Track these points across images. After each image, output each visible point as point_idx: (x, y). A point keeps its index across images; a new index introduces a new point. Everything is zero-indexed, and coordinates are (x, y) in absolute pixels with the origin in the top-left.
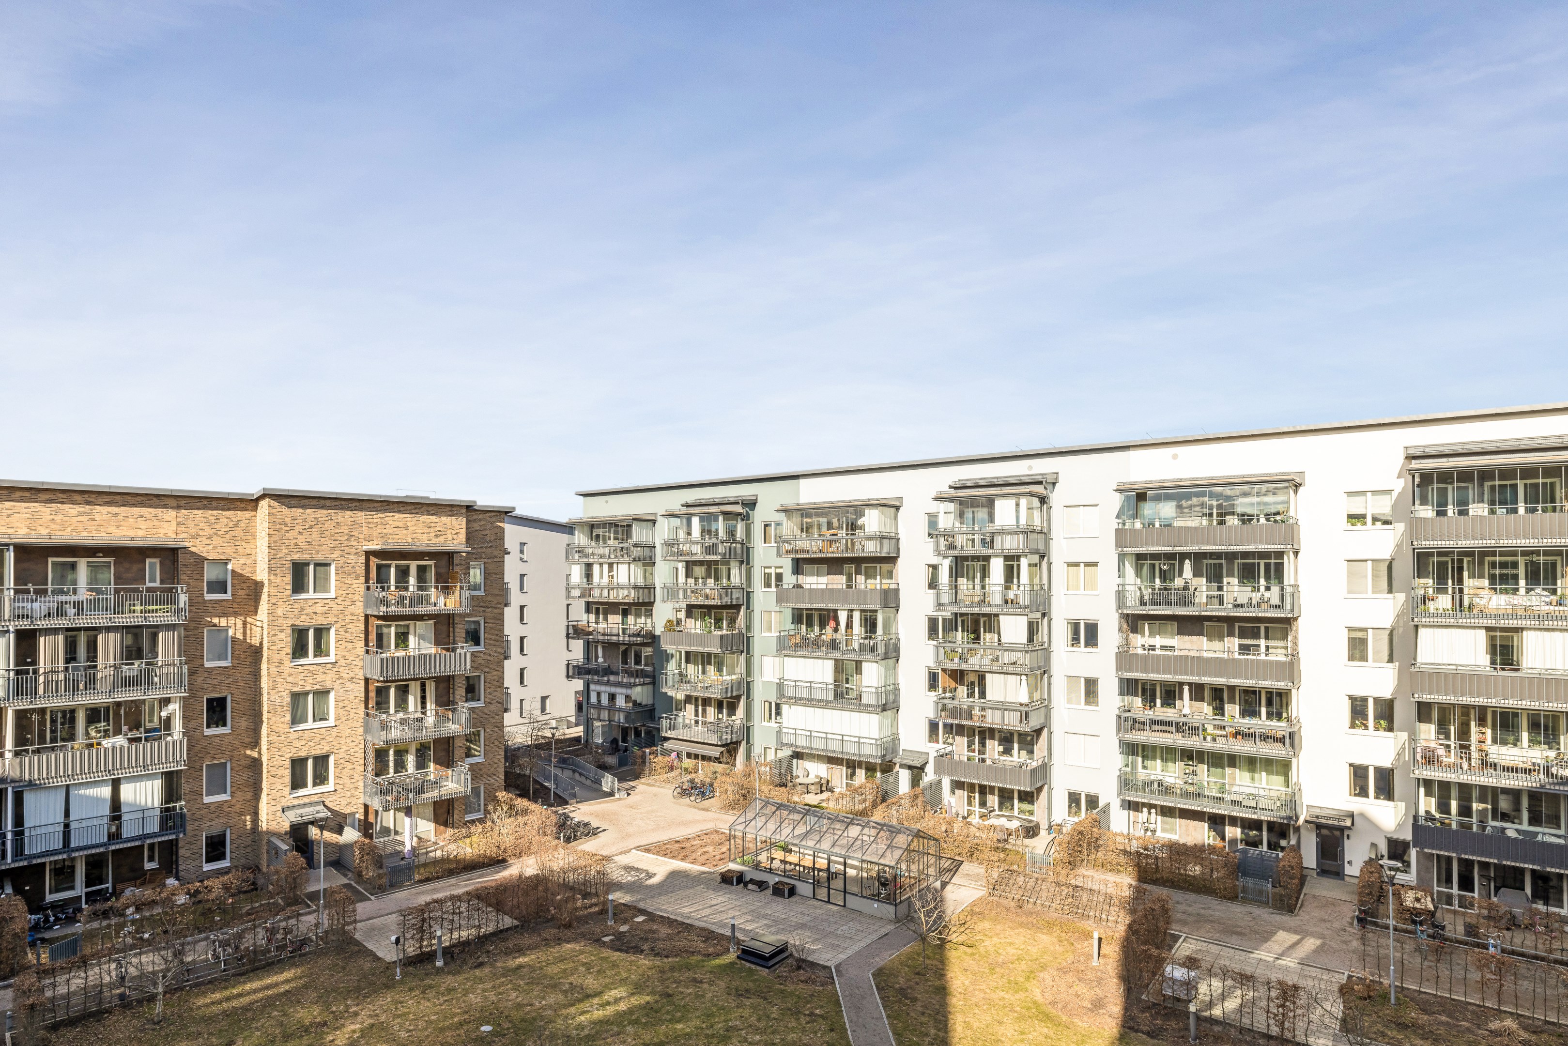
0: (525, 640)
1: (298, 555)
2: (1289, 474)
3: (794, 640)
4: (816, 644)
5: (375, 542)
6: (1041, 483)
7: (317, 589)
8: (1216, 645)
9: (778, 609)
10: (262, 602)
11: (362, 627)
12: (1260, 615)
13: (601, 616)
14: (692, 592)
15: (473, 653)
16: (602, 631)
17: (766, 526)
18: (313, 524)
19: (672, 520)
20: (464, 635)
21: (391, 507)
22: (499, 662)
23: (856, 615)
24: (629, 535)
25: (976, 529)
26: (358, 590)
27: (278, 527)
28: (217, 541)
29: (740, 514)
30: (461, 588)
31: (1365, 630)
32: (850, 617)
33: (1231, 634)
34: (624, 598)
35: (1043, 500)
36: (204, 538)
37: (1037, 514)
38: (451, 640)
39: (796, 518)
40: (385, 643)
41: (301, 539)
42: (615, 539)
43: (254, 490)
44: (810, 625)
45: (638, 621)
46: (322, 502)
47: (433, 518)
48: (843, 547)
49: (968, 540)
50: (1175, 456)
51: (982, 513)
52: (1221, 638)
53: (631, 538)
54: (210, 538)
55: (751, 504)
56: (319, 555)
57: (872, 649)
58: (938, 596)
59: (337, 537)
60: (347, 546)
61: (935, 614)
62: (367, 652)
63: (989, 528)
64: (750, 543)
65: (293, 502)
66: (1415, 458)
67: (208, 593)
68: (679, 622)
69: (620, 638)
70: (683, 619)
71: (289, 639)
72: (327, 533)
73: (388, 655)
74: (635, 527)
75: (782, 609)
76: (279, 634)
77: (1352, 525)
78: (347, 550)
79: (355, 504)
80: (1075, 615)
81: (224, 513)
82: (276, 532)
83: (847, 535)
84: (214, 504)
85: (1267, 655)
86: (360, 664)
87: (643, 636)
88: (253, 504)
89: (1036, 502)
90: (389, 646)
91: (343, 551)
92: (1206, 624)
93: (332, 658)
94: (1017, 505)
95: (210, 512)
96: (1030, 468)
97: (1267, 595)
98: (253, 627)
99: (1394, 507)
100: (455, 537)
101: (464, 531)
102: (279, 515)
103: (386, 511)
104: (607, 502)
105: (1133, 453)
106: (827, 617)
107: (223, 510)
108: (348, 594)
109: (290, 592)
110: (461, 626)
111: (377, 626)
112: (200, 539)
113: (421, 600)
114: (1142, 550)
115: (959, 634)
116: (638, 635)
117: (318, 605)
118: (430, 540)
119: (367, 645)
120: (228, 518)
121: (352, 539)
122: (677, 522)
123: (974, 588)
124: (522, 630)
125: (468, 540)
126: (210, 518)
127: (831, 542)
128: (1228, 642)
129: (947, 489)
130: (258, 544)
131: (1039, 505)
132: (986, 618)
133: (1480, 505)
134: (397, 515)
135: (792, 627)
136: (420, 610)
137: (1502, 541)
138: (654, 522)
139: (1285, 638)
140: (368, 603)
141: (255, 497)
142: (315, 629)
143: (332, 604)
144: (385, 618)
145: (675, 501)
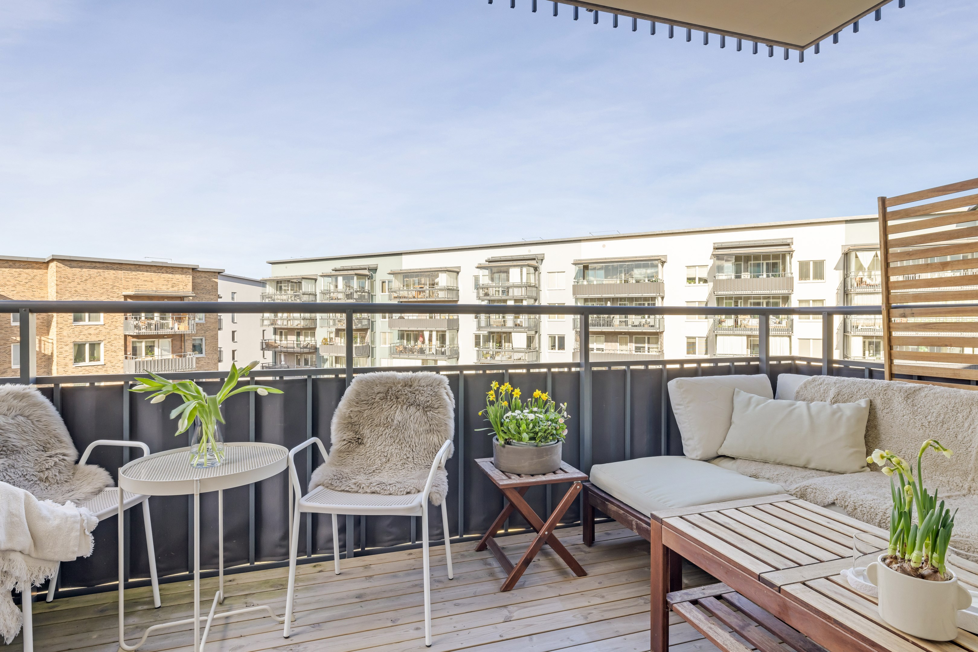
0: (236, 352)
1: (77, 298)
2: (658, 256)
3: (398, 349)
4: (412, 351)
5: (131, 290)
6: (534, 259)
7: (91, 319)
8: (624, 347)
9: (389, 331)
10: (52, 327)
11: (122, 342)
12: (644, 331)
13: (283, 337)
14: (338, 321)
15: (197, 358)
16: (284, 346)
17: (383, 282)
18: (87, 278)
19: (326, 278)
20: (191, 347)
21: (141, 268)
22: (216, 364)
23: (434, 334)
24: (300, 288)
25: (500, 284)
26: (119, 319)
27: (63, 279)
28: (19, 288)
29: (367, 275)
30: (189, 318)
31: (694, 338)
32: (431, 336)
33: (631, 341)
34: (297, 325)
35: (536, 269)
36: (10, 286)
37: (532, 277)
38: (183, 351)
39: (400, 277)
40: (138, 352)
41: (79, 288)
42: (291, 290)
43: (47, 256)
44: (408, 340)
45: (306, 339)
46: (94, 265)
47: (170, 276)
48: (427, 295)
49: (496, 291)
50: (604, 246)
51: (503, 275)
52: (626, 344)
53: (301, 289)
54: (14, 286)
55: (374, 270)
56: (92, 298)
57: (443, 353)
58: (479, 322)
59: (104, 286)
60: (111, 292)
61: (477, 332)
62: (126, 358)
63: (507, 284)
64: (373, 292)
65: (74, 264)
66: (717, 249)
67: (13, 322)
68: (331, 339)
69: (295, 350)
70: (334, 338)
71: (72, 350)
72: (97, 284)
73: (140, 360)
74: (304, 283)
75: (392, 331)
76: (65, 347)
77: (689, 283)
78: (111, 295)
79: (117, 266)
80: (553, 333)
81: (24, 270)
82: (61, 283)
83: (429, 288)
84: (17, 264)
85: (649, 352)
86: (122, 365)
87: (309, 348)
88: (45, 265)
89: (532, 270)
90: (141, 354)
91: (108, 295)
92: (619, 336)
93: (102, 362)
94: (521, 271)
95: (14, 270)
96: (530, 251)
97: (648, 320)
98: (46, 343)
99: (709, 273)
100: (185, 287)
101: (191, 284)
102: (63, 273)
103: (138, 270)
104: (286, 267)
105: (583, 244)
106: (418, 335)
107: (24, 268)
108: (112, 322)
109: (72, 321)
110: (189, 342)
111: (133, 342)
112: (7, 287)
113: (162, 326)
114: (586, 296)
115: (491, 344)
116: (306, 347)
117: (92, 329)
118: (168, 289)
119: (126, 353)
120: (27, 274)
121: (115, 288)
122: (329, 279)
123: (499, 318)
124: (234, 346)
125: (194, 289)
126: (14, 273)
127: (420, 292)
128: (630, 346)
129: (484, 262)
130: (49, 290)
131: (534, 272)
132: (505, 335)
133: (746, 273)
134: (145, 273)
135: (398, 341)
136: (161, 332)
137: (754, 292)
138: (316, 280)
139: (657, 343)
140: (126, 328)
141: (46, 261)
142: (90, 344)
143: (101, 328)
144: (138, 337)
145: (328, 267)
